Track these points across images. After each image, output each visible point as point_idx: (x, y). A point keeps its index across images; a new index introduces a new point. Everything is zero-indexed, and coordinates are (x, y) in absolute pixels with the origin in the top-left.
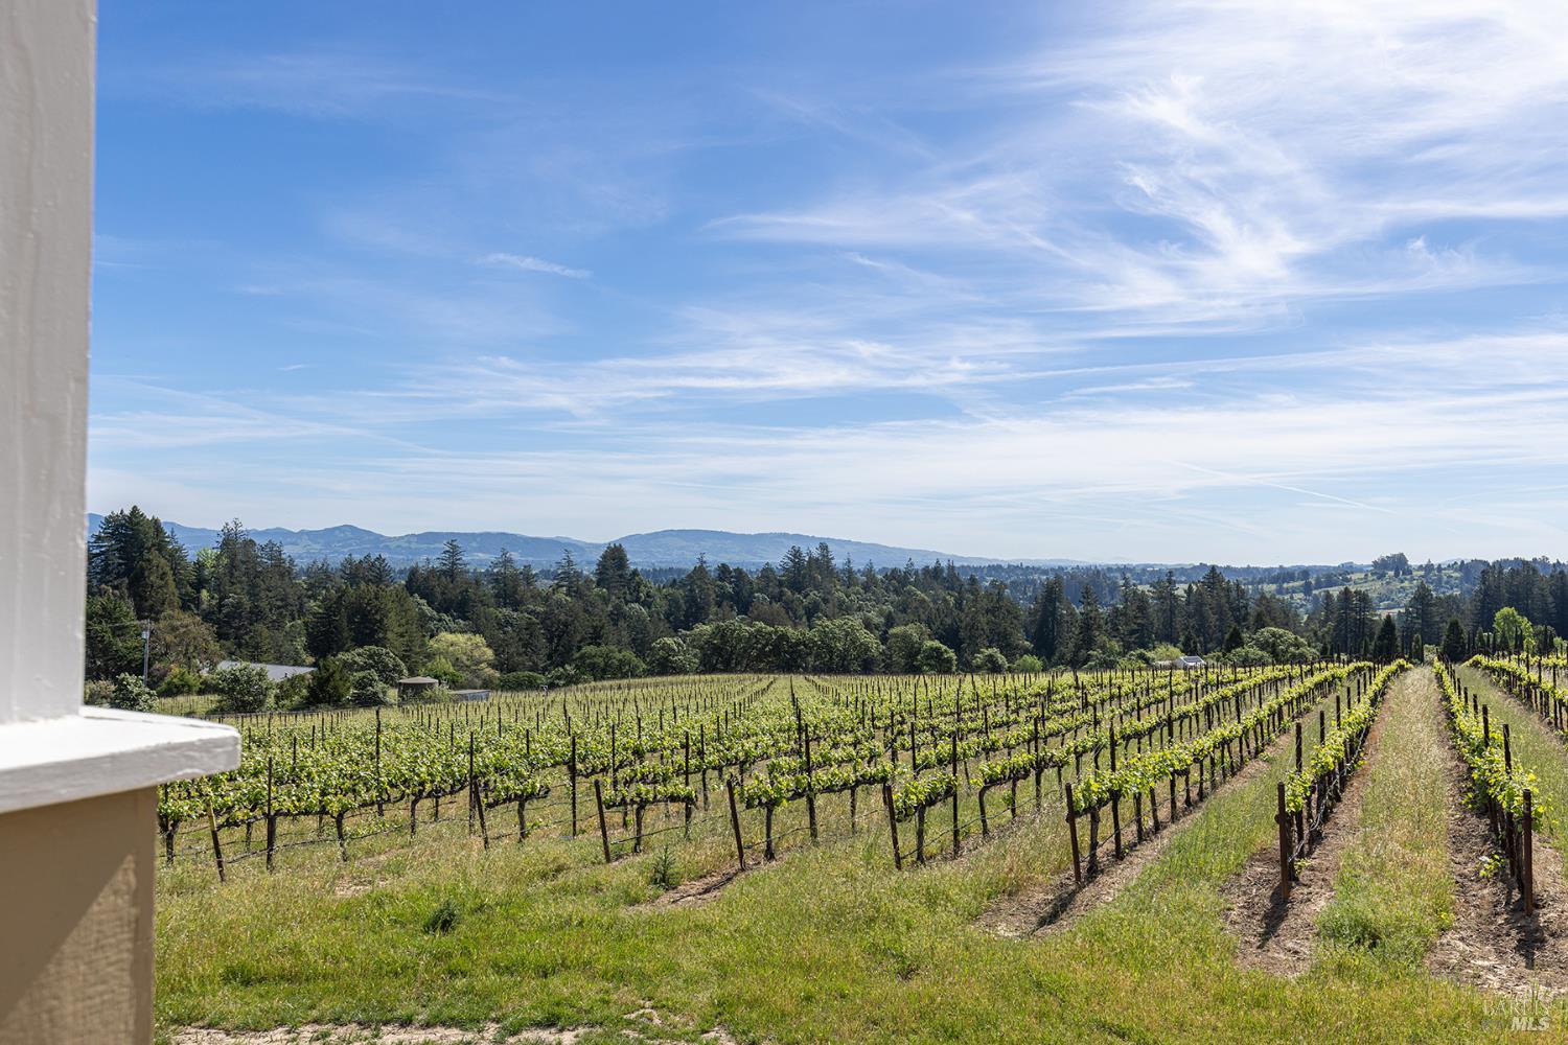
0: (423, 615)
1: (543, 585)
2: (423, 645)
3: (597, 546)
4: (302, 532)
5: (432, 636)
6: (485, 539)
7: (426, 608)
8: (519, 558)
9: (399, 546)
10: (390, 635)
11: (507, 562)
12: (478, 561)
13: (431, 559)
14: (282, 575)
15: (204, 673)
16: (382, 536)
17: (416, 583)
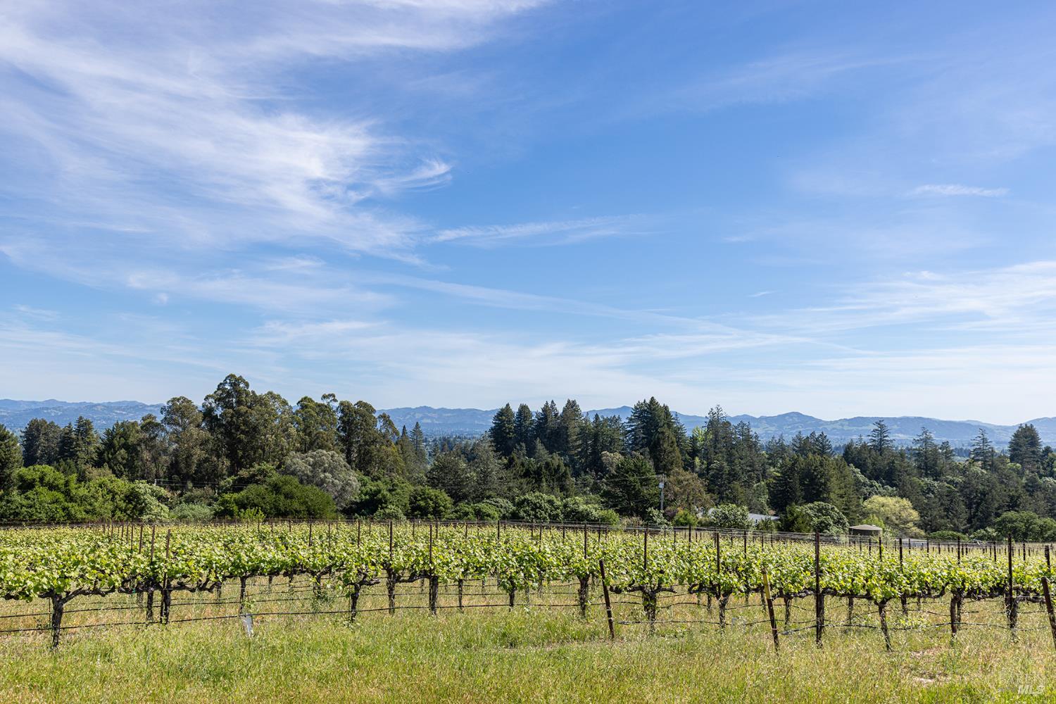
0: (857, 481)
1: (960, 460)
2: (858, 505)
3: (1005, 429)
4: (762, 418)
5: (865, 499)
6: (905, 422)
7: (861, 477)
8: (937, 440)
9: (834, 429)
10: (832, 496)
11: (926, 441)
12: (901, 440)
13: (865, 437)
14: (750, 447)
15: (700, 515)
16: (820, 420)
17: (851, 455)
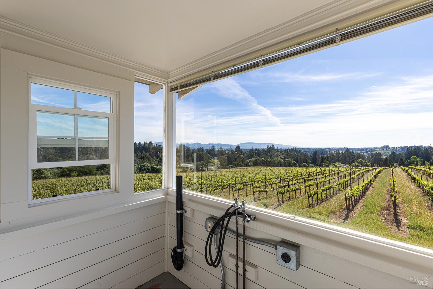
0: (209, 156)
1: (227, 152)
2: (209, 161)
3: (235, 145)
4: (191, 144)
5: (210, 160)
6: (218, 145)
7: (210, 156)
8: (223, 148)
10: (204, 160)
11: (221, 148)
12: (217, 148)
13: (210, 148)
14: (189, 150)
15: (179, 165)
17: (208, 151)
